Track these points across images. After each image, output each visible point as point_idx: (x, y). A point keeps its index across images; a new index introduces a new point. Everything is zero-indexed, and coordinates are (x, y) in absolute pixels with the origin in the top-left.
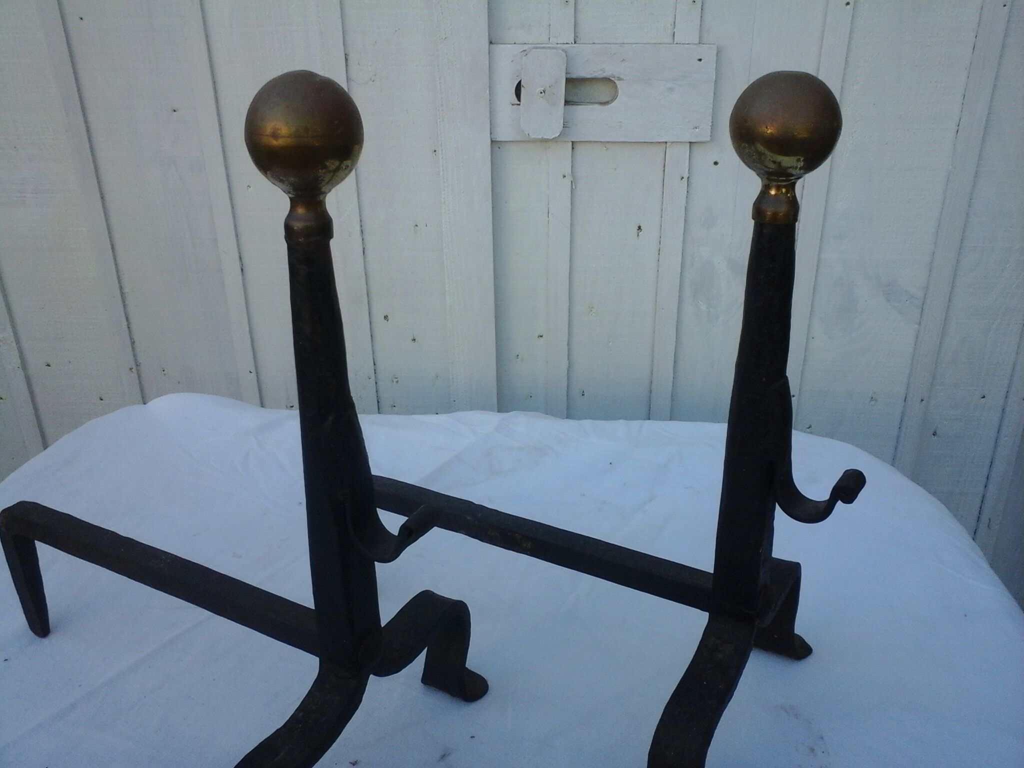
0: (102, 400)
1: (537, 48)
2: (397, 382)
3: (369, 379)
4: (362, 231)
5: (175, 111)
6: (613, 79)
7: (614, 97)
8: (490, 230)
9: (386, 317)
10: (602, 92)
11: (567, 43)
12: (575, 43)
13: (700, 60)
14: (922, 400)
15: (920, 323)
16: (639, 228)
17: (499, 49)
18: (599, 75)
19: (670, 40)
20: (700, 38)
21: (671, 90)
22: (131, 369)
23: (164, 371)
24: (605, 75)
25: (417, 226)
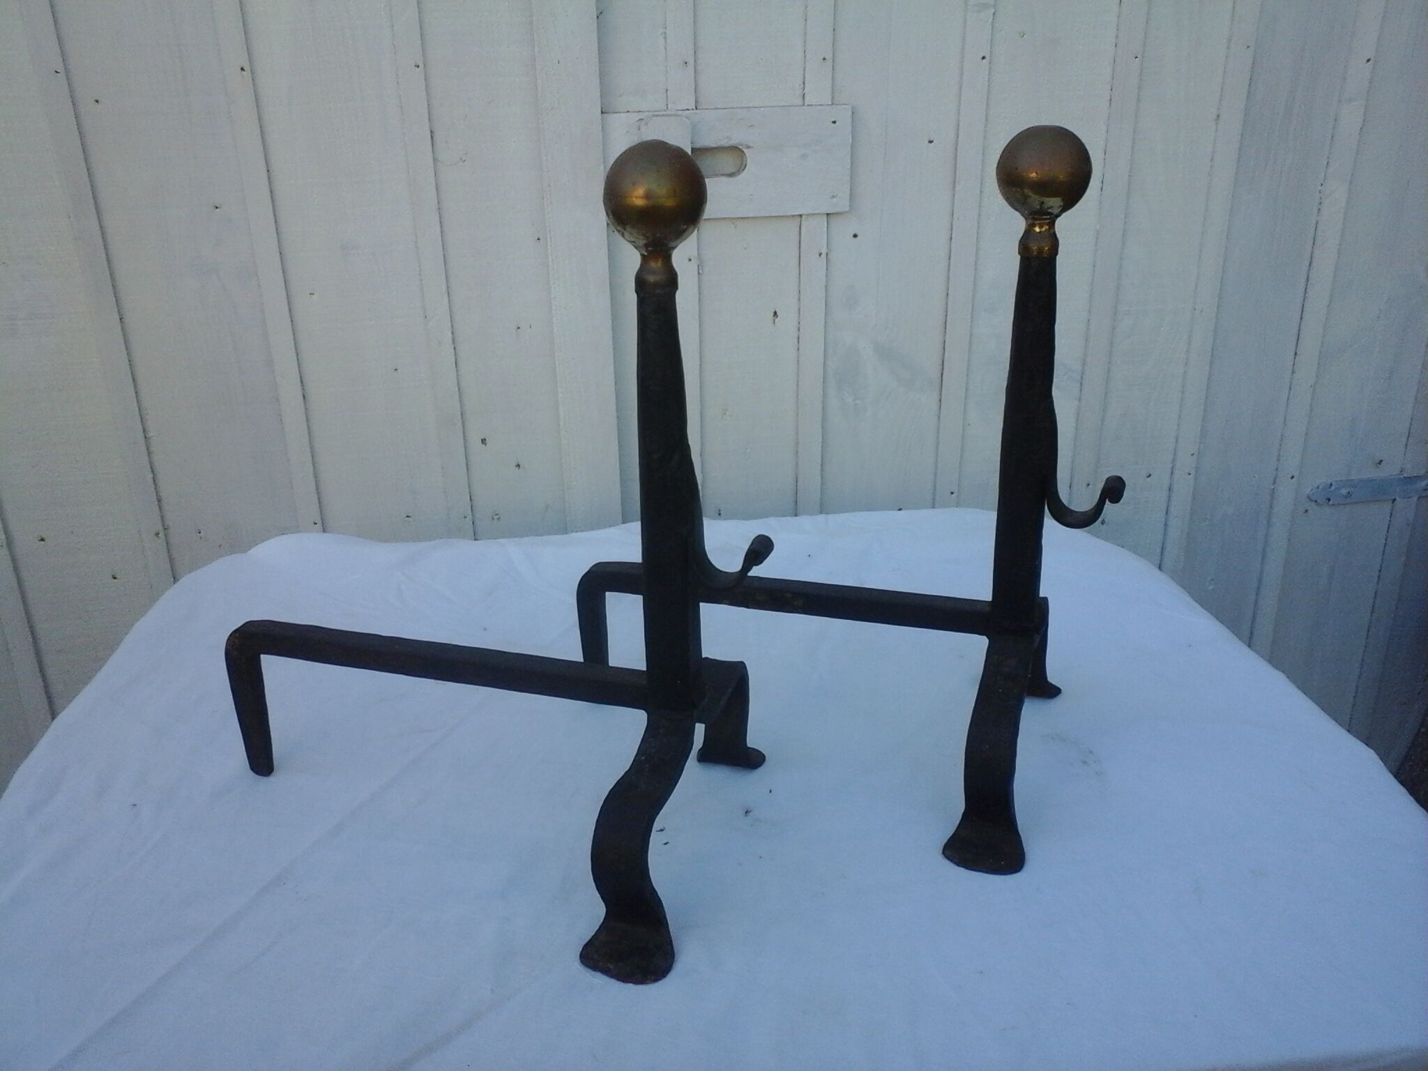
0: (115, 578)
1: (658, 116)
2: (499, 519)
3: (465, 517)
4: (453, 340)
5: (217, 208)
6: (740, 147)
7: (742, 167)
8: (609, 325)
9: (484, 441)
10: (728, 162)
11: (688, 110)
12: (696, 109)
13: (834, 122)
14: (1088, 485)
15: (1080, 398)
16: (775, 313)
17: (612, 118)
18: (724, 143)
19: (800, 102)
20: (833, 98)
21: (804, 156)
22: (157, 534)
23: (200, 533)
24: (733, 142)
25: (519, 328)
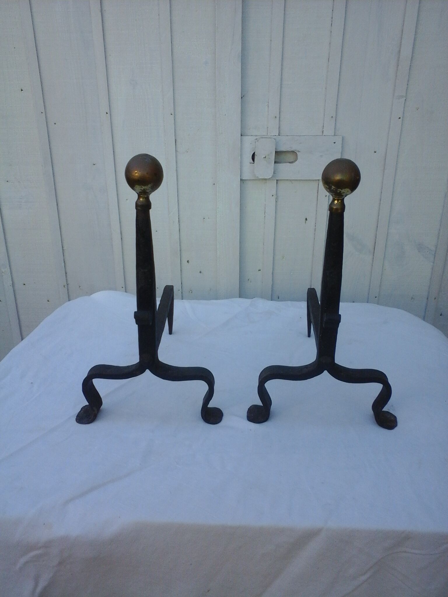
0: (48, 301)
1: (263, 138)
2: (192, 292)
3: (179, 290)
4: (179, 221)
5: (94, 165)
6: (295, 151)
7: (296, 160)
8: (239, 220)
9: (188, 261)
10: (291, 157)
11: (275, 136)
12: (279, 135)
13: (335, 143)
14: (435, 298)
15: (434, 262)
16: (306, 219)
17: (245, 138)
18: (289, 149)
19: (321, 134)
20: (335, 133)
21: (321, 156)
22: (64, 286)
23: (80, 287)
24: (292, 150)
25: (204, 218)
